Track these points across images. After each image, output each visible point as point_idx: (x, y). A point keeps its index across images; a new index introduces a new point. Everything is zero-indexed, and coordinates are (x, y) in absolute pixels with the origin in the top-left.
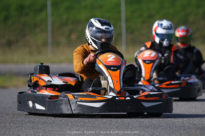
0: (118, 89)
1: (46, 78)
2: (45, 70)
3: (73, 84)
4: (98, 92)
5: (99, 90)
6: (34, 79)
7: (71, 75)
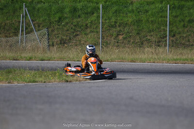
0: (96, 71)
1: (69, 68)
2: (69, 65)
3: (80, 70)
4: (89, 73)
5: (89, 71)
6: (65, 69)
7: (79, 66)
